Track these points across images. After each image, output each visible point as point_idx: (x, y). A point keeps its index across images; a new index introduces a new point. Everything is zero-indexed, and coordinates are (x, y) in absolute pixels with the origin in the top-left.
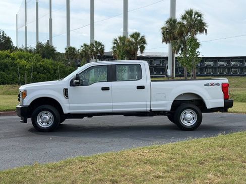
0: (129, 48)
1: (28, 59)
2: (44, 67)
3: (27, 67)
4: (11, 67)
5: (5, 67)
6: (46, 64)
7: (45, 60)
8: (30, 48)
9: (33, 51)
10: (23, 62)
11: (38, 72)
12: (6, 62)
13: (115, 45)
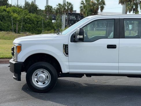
0: (92, 7)
1: (19, 13)
2: (30, 19)
3: (18, 19)
4: (7, 18)
5: (2, 18)
6: (31, 17)
7: (31, 14)
8: (20, 5)
9: (23, 8)
10: (15, 15)
11: (26, 23)
12: (4, 14)
13: (82, 5)
